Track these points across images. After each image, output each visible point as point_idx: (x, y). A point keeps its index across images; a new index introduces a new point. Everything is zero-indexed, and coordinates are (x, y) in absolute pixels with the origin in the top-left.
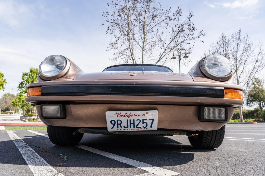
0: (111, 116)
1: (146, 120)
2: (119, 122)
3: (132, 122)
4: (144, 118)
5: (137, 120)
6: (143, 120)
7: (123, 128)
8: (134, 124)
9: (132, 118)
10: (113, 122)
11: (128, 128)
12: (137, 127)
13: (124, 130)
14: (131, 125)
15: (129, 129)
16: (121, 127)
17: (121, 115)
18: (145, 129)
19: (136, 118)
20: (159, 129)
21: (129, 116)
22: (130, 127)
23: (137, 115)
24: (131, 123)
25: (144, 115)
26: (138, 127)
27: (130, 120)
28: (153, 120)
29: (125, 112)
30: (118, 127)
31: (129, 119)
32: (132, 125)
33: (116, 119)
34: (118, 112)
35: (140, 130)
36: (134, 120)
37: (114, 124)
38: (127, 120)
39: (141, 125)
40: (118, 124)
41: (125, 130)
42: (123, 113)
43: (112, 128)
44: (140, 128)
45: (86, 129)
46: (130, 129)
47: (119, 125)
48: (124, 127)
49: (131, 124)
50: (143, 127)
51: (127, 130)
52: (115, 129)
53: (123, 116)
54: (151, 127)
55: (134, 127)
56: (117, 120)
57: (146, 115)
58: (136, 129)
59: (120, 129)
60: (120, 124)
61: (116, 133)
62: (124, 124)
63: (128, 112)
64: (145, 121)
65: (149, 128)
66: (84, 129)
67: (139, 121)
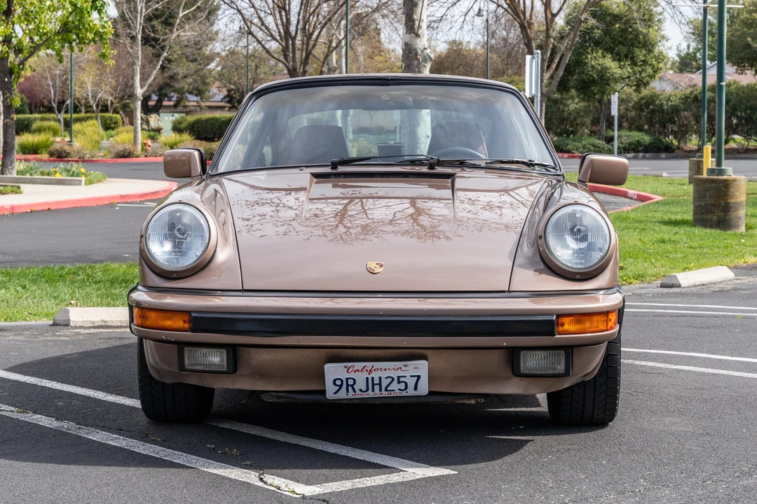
0: (333, 371)
1: (405, 376)
2: (351, 382)
3: (376, 381)
4: (400, 373)
5: (386, 378)
6: (399, 377)
7: (358, 392)
8: (380, 384)
9: (376, 375)
10: (338, 382)
11: (367, 393)
12: (386, 390)
13: (359, 395)
14: (375, 386)
15: (370, 394)
16: (355, 391)
17: (355, 369)
18: (404, 394)
19: (383, 375)
20: (431, 393)
21: (370, 370)
22: (373, 390)
23: (385, 370)
24: (375, 383)
25: (401, 368)
26: (388, 389)
27: (373, 378)
28: (419, 377)
29: (363, 364)
30: (348, 391)
31: (370, 377)
32: (377, 388)
33: (344, 376)
34: (349, 364)
35: (392, 395)
36: (380, 378)
37: (341, 386)
38: (367, 378)
39: (395, 386)
40: (348, 385)
41: (362, 397)
42: (359, 365)
43: (336, 393)
44: (392, 392)
45: (280, 394)
46: (373, 393)
47: (350, 388)
48: (361, 390)
49: (373, 384)
50: (400, 389)
51: (365, 396)
52: (342, 395)
53: (358, 370)
54: (416, 389)
55: (381, 390)
56: (347, 379)
57: (404, 368)
58: (385, 394)
59: (351, 395)
60: (352, 386)
61: (344, 402)
62: (361, 385)
63: (369, 365)
64: (401, 379)
65: (411, 392)
66: (275, 393)
67: (391, 380)
